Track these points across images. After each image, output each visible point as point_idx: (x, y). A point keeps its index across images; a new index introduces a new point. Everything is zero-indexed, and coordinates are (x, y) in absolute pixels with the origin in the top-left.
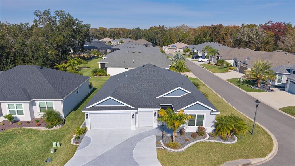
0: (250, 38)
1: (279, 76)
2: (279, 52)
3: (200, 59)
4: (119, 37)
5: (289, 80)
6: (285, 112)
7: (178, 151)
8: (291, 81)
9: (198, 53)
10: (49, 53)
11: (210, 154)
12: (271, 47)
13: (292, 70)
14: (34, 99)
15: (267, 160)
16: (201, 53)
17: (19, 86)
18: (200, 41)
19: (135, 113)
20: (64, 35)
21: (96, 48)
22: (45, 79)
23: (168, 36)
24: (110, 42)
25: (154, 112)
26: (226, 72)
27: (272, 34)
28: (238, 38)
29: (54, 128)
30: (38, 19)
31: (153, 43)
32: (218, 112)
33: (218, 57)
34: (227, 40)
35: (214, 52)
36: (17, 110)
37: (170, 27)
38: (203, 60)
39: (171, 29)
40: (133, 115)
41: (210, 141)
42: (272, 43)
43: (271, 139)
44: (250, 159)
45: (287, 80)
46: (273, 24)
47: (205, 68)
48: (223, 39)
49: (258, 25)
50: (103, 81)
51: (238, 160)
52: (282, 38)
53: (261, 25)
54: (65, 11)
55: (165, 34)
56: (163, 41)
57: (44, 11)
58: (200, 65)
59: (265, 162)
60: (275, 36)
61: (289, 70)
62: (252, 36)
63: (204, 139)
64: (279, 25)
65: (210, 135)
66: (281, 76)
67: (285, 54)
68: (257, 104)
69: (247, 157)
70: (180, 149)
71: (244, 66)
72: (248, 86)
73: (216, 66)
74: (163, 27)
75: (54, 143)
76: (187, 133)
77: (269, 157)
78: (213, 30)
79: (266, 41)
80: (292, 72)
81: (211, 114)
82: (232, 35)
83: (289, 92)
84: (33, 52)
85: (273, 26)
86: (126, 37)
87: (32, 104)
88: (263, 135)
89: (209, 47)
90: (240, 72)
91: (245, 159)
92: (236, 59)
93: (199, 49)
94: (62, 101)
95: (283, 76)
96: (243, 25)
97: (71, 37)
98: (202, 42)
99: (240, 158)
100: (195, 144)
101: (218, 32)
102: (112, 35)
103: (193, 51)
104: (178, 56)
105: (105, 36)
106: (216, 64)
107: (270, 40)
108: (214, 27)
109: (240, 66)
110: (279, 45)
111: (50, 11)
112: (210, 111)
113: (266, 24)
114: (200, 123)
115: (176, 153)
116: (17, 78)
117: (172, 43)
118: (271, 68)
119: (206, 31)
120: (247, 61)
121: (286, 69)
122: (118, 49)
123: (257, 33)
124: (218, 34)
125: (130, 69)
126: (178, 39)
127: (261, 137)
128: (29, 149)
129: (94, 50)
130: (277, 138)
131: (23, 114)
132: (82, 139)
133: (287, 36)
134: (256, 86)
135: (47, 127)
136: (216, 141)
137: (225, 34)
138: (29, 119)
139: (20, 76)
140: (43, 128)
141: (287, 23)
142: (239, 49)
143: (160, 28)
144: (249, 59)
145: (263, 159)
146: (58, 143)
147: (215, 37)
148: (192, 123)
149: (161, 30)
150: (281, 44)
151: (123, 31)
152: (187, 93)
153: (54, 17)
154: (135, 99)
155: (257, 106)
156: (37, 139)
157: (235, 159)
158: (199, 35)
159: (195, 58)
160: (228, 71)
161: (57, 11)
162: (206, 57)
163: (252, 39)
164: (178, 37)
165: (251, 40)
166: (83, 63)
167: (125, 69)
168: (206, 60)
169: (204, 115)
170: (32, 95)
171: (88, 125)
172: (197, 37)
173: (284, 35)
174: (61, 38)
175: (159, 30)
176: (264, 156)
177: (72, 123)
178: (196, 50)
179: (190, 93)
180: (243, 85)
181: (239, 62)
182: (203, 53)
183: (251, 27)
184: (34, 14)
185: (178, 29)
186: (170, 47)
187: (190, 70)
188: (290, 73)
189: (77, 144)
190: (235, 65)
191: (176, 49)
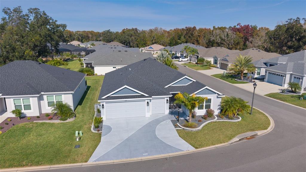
0: (222, 39)
1: (258, 69)
2: (253, 49)
3: (181, 59)
4: (87, 40)
5: (268, 72)
6: (270, 97)
7: (196, 130)
8: (269, 73)
9: (176, 54)
10: (25, 53)
11: (223, 130)
12: (241, 47)
13: (269, 64)
14: (42, 93)
15: (268, 131)
16: (179, 54)
17: (22, 82)
18: (174, 43)
19: (149, 100)
20: (40, 35)
21: (69, 51)
22: (49, 74)
23: (142, 38)
24: (79, 45)
25: (166, 99)
26: (208, 69)
27: (242, 35)
28: (211, 40)
29: (68, 120)
30: (7, 17)
31: (126, 45)
32: (223, 95)
33: (198, 57)
34: (200, 41)
35: (195, 51)
36: (24, 105)
37: (143, 30)
38: (183, 60)
39: (144, 32)
40: (148, 103)
41: (220, 121)
42: (242, 43)
43: (267, 116)
44: (256, 132)
45: (266, 72)
46: (241, 26)
47: (187, 67)
48: (197, 41)
49: (228, 27)
50: (92, 80)
51: (246, 133)
52: (251, 39)
53: (230, 27)
54: (39, 9)
55: (139, 36)
56: (137, 44)
57: (14, 9)
58: (182, 64)
59: (267, 133)
60: (244, 37)
61: (265, 64)
62: (224, 38)
63: (214, 120)
64: (247, 27)
65: (217, 116)
66: (259, 69)
67: (259, 51)
68: (255, 86)
69: (253, 130)
70: (197, 128)
71: (225, 63)
72: (232, 79)
73: (196, 64)
74: (136, 29)
75: (77, 132)
76: (197, 116)
77: (269, 129)
78: (187, 32)
79: (237, 42)
80: (269, 65)
81: (218, 97)
82: (205, 37)
83: (268, 82)
84: (7, 52)
85: (242, 28)
86: (96, 40)
87: (40, 99)
88: (260, 114)
89: (188, 47)
90: (221, 68)
91: (252, 132)
92: (216, 57)
93: (177, 50)
94: (72, 93)
95: (261, 69)
96: (214, 27)
97: (48, 37)
98: (177, 44)
99: (247, 131)
100: (208, 124)
101: (192, 34)
102: (80, 38)
103: (170, 53)
104: (163, 55)
105: (72, 39)
106: (196, 63)
107: (240, 41)
108: (188, 29)
109: (221, 63)
110: (248, 45)
111: (20, 8)
112: (217, 94)
113: (235, 26)
114: (208, 107)
115: (195, 131)
116: (16, 73)
117: (147, 45)
118: (252, 61)
119: (180, 33)
120: (227, 58)
121: (264, 63)
122: (94, 51)
123: (228, 34)
124: (192, 36)
125: (118, 68)
126: (154, 41)
127: (258, 115)
128: (52, 139)
129: (67, 52)
130: (271, 116)
131: (31, 110)
132: (102, 127)
133: (255, 37)
134: (240, 79)
135: (61, 119)
136: (225, 121)
137: (199, 36)
138: (38, 114)
139: (19, 71)
140: (57, 121)
141: (253, 25)
142: (216, 49)
143: (133, 30)
144: (228, 56)
145: (265, 131)
146: (81, 132)
147: (190, 39)
148: (201, 108)
149: (134, 33)
150: (250, 44)
151: (92, 34)
152: (192, 82)
153: (27, 15)
154: (146, 89)
155: (255, 88)
156: (56, 130)
157: (244, 132)
158: (174, 38)
159: (174, 58)
160: (210, 69)
161: (31, 9)
162: (185, 57)
163: (224, 40)
164: (153, 39)
165: (222, 41)
166: (63, 64)
167: (113, 68)
168: (186, 59)
169: (211, 99)
170: (39, 89)
171: (104, 115)
172: (172, 39)
173: (252, 36)
174: (38, 37)
175: (132, 33)
176: (266, 128)
177: (83, 116)
178: (174, 51)
179: (195, 81)
180: (228, 79)
181: (219, 60)
182: (181, 53)
183: (222, 29)
184: (3, 11)
185: (151, 31)
186: (147, 49)
187: (178, 68)
188: (267, 66)
189: (99, 132)
190: (216, 62)
191: (153, 51)
